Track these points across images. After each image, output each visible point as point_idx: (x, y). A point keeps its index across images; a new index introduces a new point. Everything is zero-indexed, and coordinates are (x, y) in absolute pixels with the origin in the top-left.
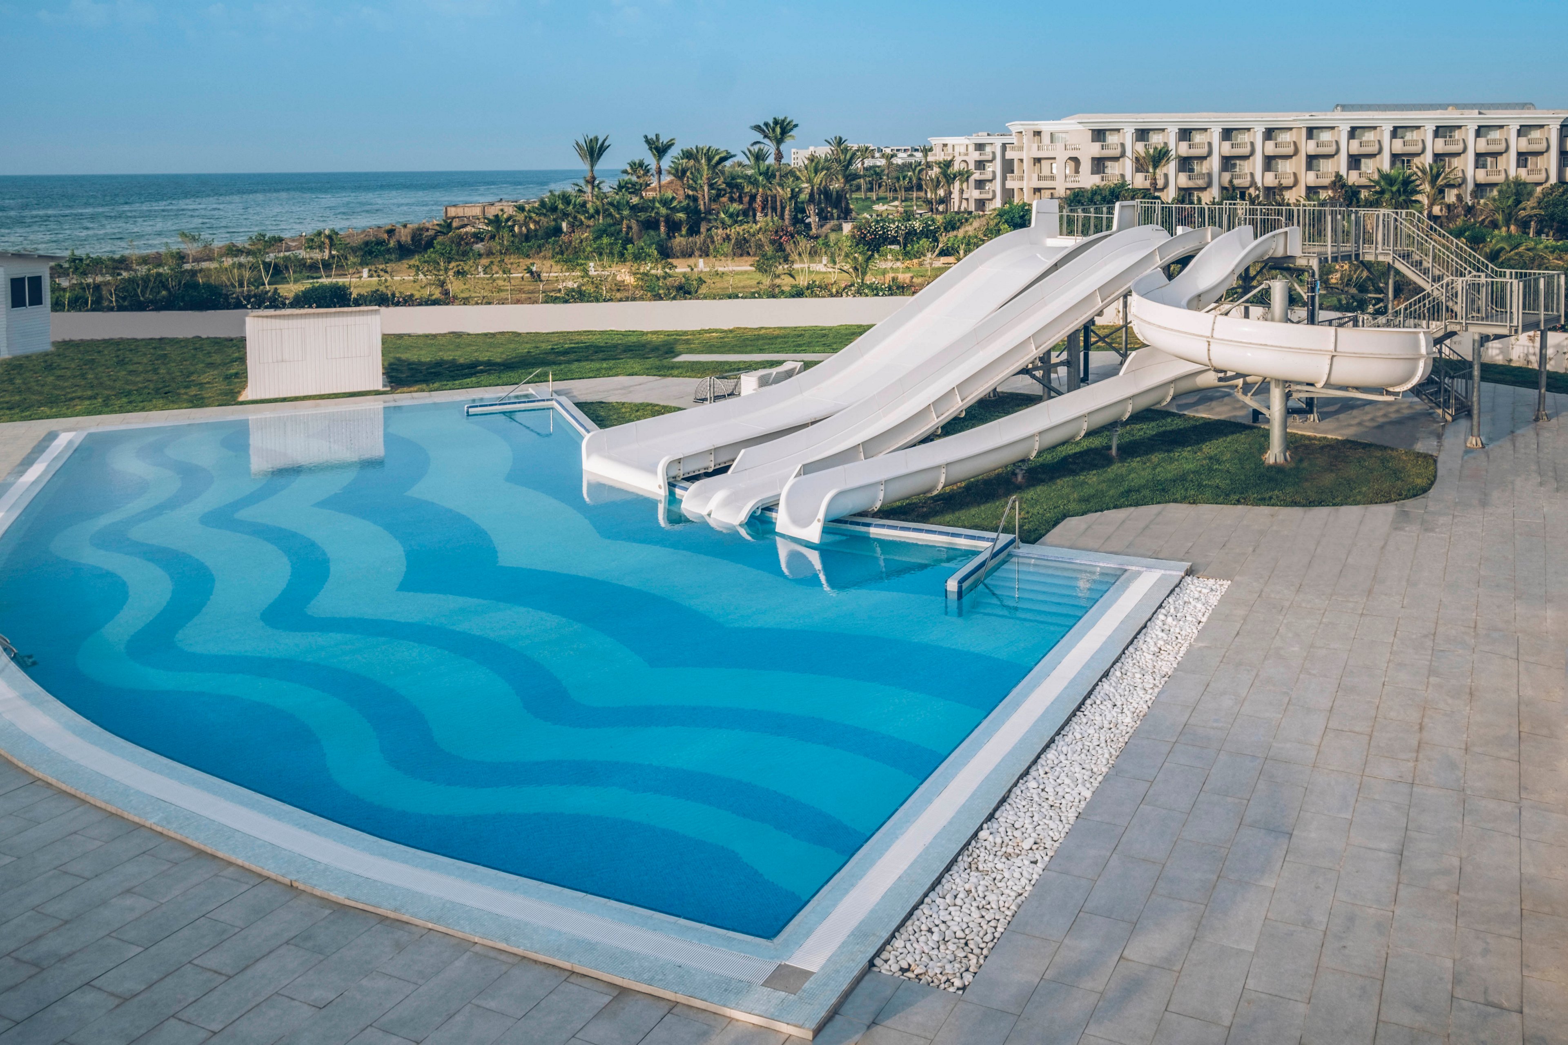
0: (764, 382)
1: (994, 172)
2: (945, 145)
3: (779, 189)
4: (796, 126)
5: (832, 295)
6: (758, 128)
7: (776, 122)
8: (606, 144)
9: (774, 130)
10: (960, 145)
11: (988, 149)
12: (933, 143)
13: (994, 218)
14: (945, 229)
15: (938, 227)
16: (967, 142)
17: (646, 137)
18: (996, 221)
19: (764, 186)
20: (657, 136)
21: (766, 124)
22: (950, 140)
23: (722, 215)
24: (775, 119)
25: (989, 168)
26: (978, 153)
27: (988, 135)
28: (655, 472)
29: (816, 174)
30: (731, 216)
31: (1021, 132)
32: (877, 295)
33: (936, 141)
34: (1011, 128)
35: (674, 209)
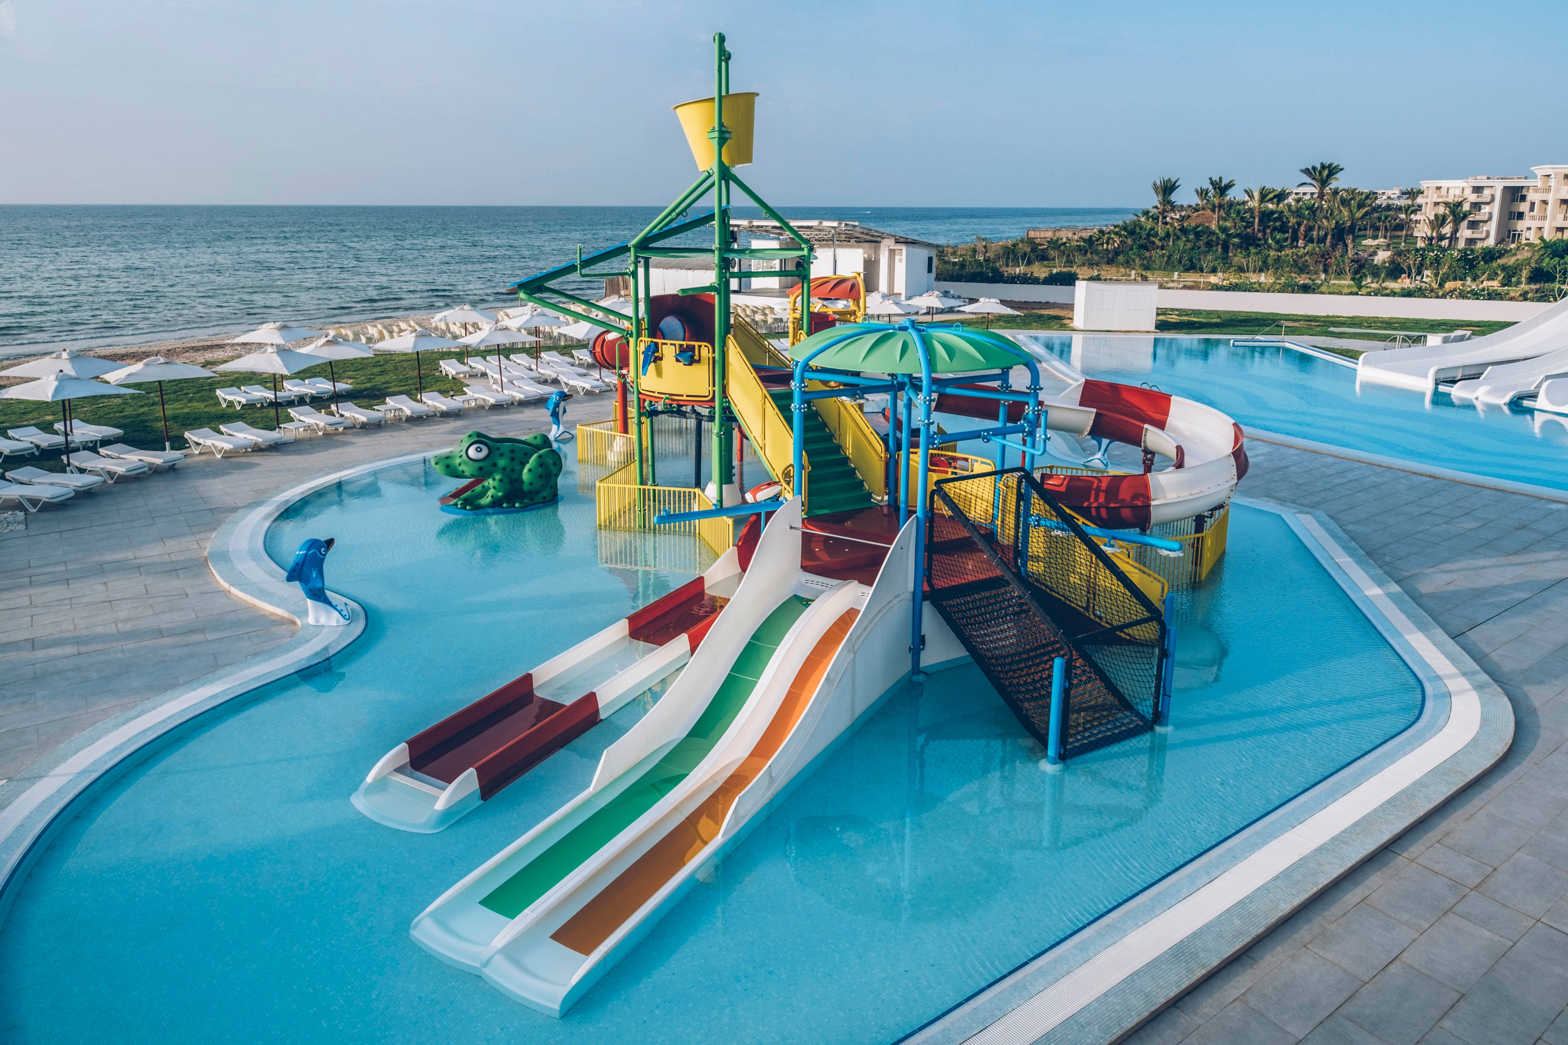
0: (1446, 341)
1: (1490, 214)
2: (1439, 188)
3: (1324, 221)
4: (1342, 169)
5: (1438, 297)
6: (1306, 171)
7: (1323, 167)
8: (1177, 184)
9: (1320, 173)
10: (1455, 188)
11: (1487, 192)
12: (1425, 186)
13: (1539, 250)
14: (1483, 258)
15: (1477, 257)
16: (1464, 184)
17: (1211, 179)
18: (1541, 252)
19: (1309, 220)
20: (1221, 179)
21: (1314, 168)
22: (1445, 184)
23: (1270, 241)
24: (1322, 163)
25: (1486, 209)
26: (1475, 195)
27: (1488, 178)
28: (1426, 377)
29: (1359, 210)
30: (1277, 242)
31: (1549, 176)
32: (1478, 299)
33: (1424, 184)
34: (1536, 172)
35: (1229, 235)
